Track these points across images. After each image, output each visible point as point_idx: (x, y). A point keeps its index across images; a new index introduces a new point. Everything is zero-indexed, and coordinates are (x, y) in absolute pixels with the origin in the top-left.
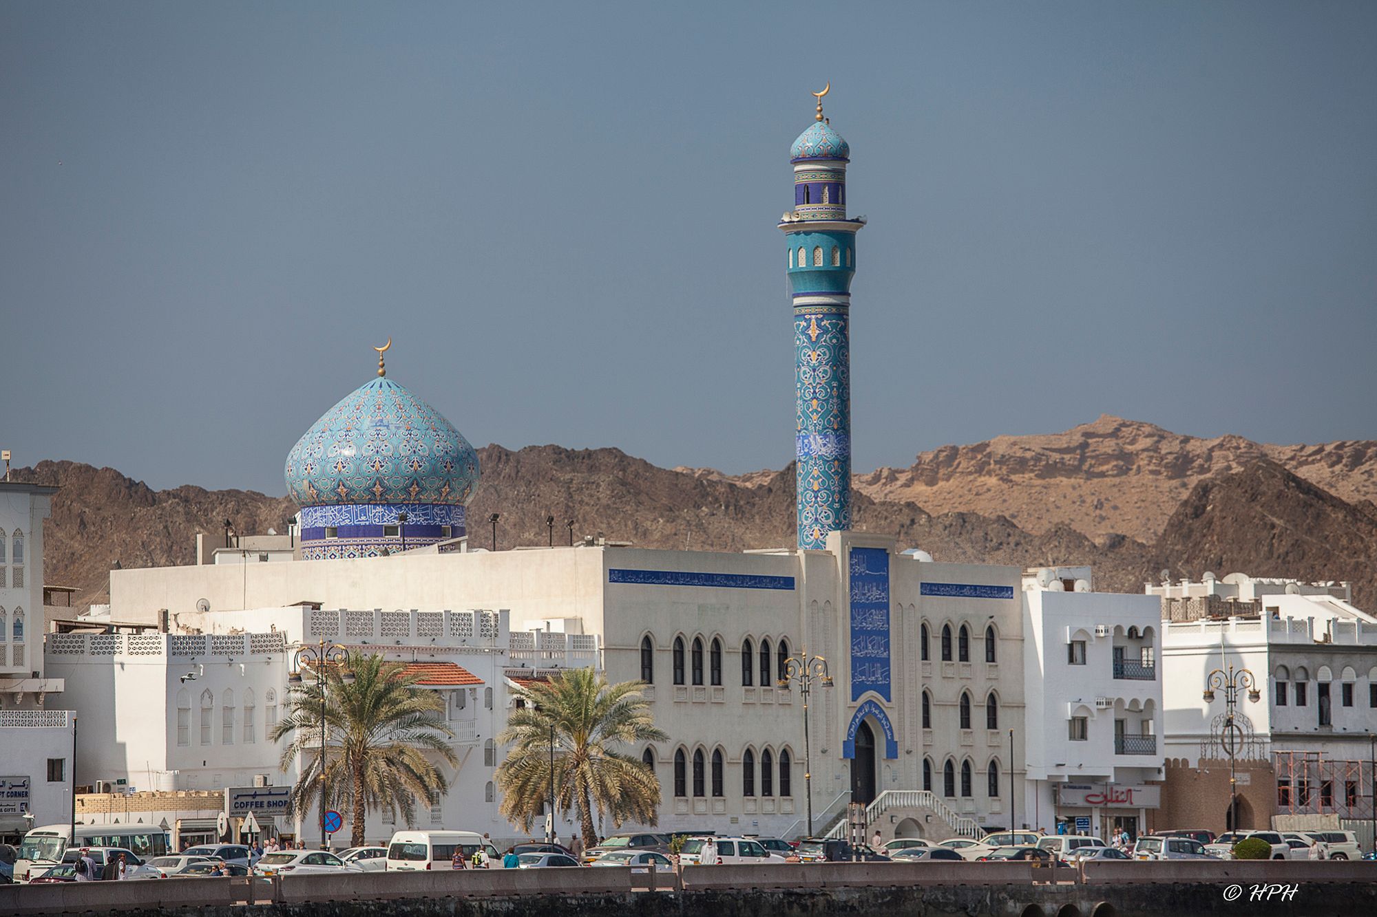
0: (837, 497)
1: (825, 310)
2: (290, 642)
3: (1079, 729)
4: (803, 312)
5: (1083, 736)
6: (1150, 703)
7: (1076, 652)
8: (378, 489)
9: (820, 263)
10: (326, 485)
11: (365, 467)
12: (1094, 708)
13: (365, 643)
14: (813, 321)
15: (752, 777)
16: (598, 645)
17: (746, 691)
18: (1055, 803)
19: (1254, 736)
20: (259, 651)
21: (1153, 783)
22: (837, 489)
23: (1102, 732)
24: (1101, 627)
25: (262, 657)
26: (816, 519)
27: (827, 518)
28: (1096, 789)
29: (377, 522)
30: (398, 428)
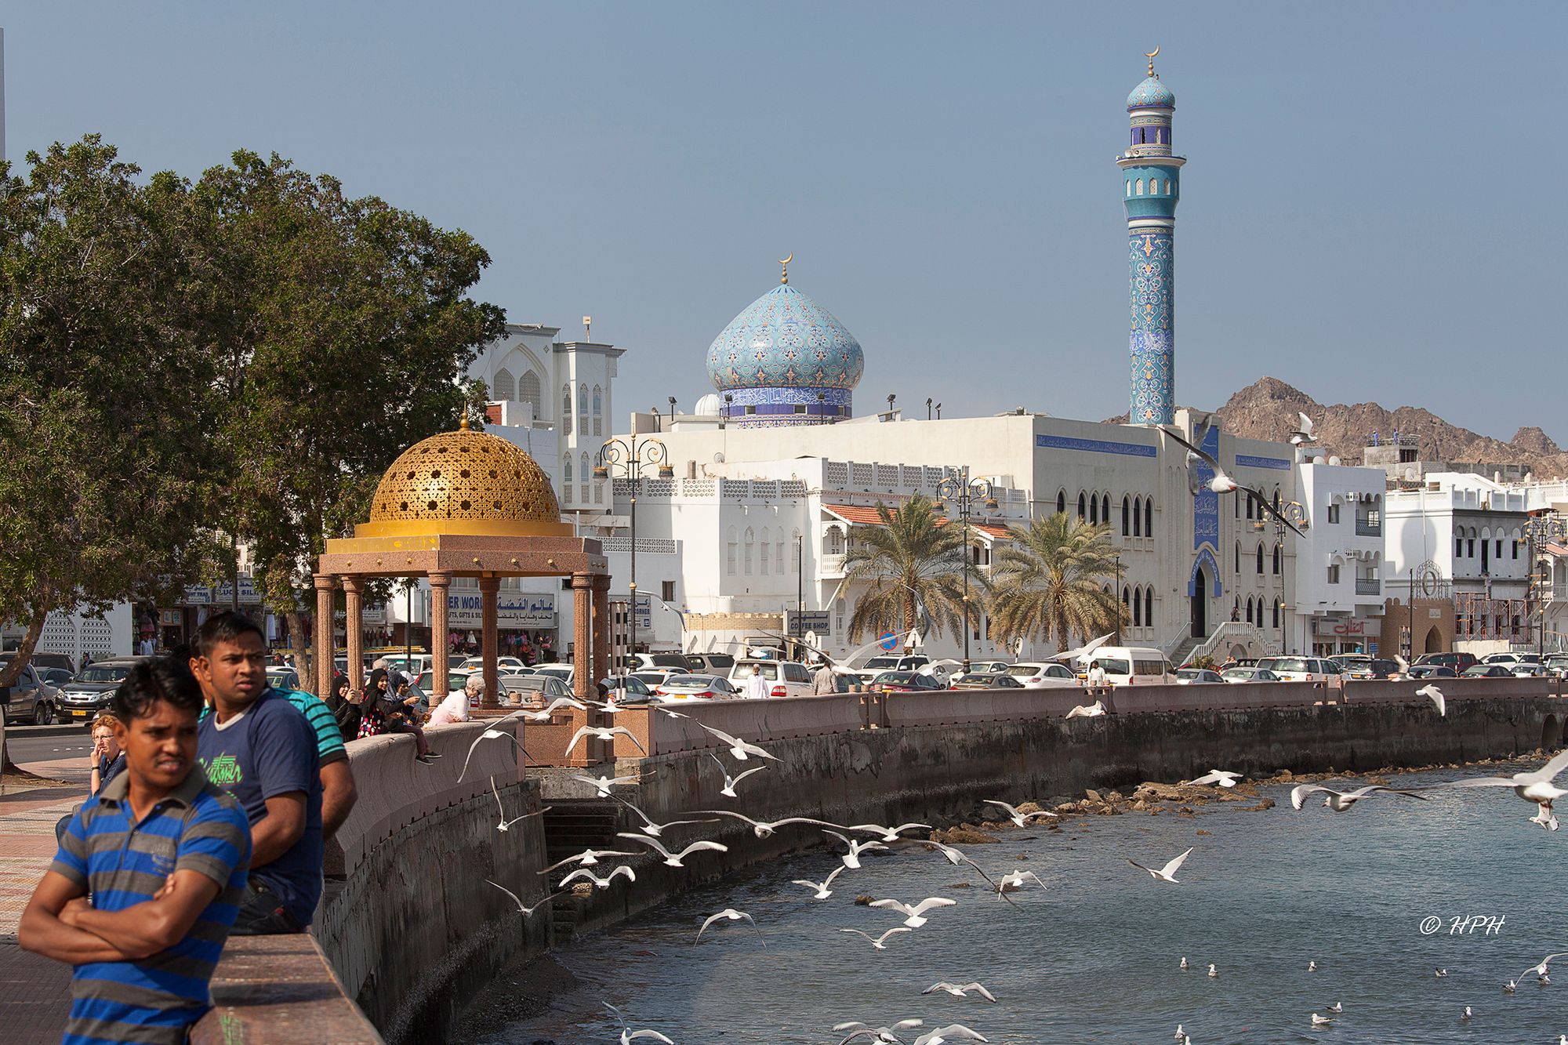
0: (1165, 384)
1: (1158, 230)
2: (810, 489)
3: (1334, 574)
4: (1139, 232)
5: (1336, 581)
6: (1377, 553)
7: (1333, 514)
8: (791, 375)
9: (1154, 192)
10: (747, 372)
11: (781, 356)
12: (1345, 557)
13: (867, 490)
14: (1148, 239)
15: (1139, 610)
16: (1029, 498)
17: (1126, 539)
18: (1314, 632)
19: (1442, 581)
20: (786, 496)
21: (1375, 617)
22: (1165, 378)
23: (1349, 576)
24: (1351, 494)
25: (790, 501)
26: (1149, 403)
27: (1158, 401)
28: (1341, 622)
29: (788, 402)
30: (805, 325)
